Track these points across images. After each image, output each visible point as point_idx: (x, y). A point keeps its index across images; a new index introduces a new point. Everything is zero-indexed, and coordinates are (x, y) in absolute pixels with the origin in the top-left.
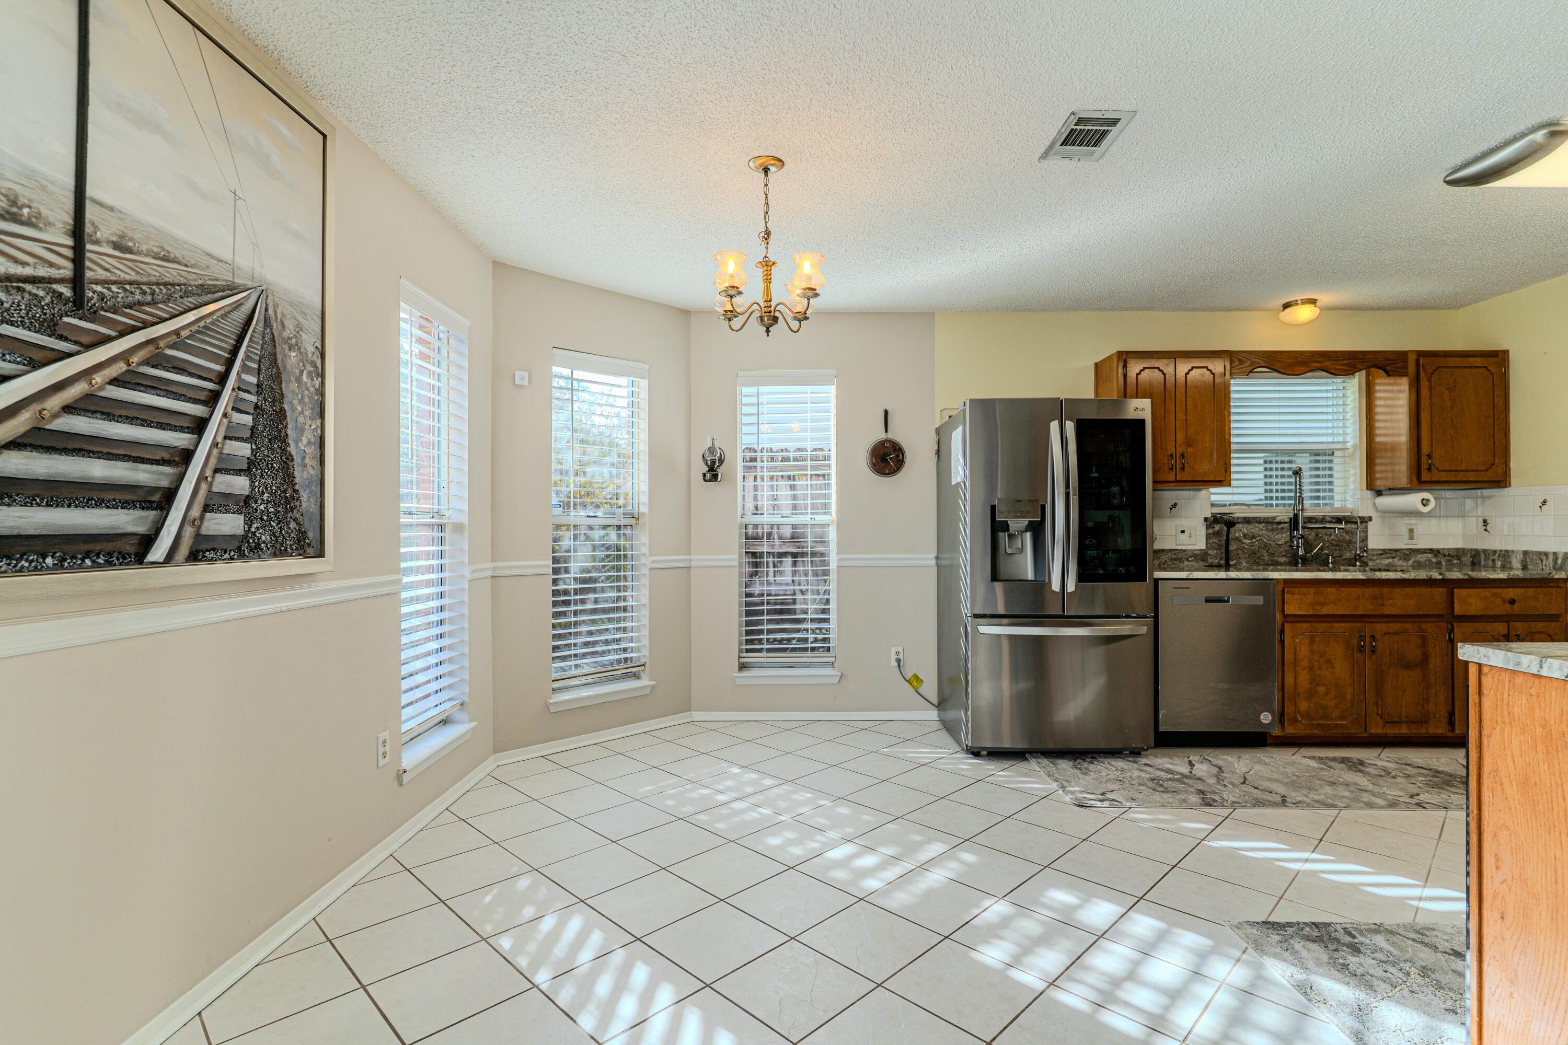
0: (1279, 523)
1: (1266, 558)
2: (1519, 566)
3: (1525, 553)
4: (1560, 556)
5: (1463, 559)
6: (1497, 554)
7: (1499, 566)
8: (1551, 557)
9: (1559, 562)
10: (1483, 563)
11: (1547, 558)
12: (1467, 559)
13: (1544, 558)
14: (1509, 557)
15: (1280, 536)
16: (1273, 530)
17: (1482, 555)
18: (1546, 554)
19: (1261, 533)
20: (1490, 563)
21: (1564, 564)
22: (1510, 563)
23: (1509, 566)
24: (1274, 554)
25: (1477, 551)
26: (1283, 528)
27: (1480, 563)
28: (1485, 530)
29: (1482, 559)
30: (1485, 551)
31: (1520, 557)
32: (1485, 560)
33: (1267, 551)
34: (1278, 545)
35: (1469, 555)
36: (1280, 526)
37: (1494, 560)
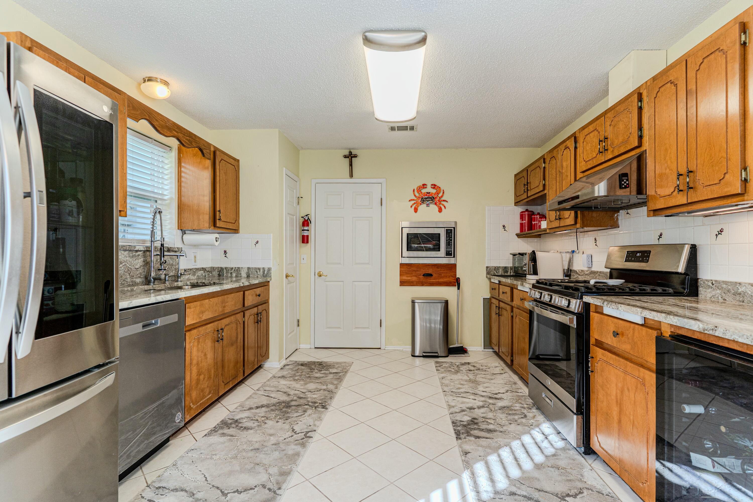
0: (137, 251)
1: (129, 280)
2: (245, 276)
3: (249, 268)
4: (266, 270)
5: (213, 273)
6: (233, 270)
7: (234, 276)
8: (262, 270)
9: (266, 272)
10: (225, 275)
11: (260, 271)
12: (216, 273)
13: (258, 271)
14: (240, 271)
15: (137, 261)
16: (133, 256)
17: (225, 270)
18: (259, 269)
19: (125, 259)
20: (229, 275)
21: (268, 273)
22: (240, 274)
23: (240, 276)
24: (133, 276)
25: (221, 268)
26: (139, 255)
27: (224, 275)
28: (225, 256)
29: (225, 273)
30: (226, 268)
31: (246, 270)
32: (226, 273)
33: (129, 274)
34: (136, 268)
35: (217, 270)
36: (137, 254)
37: (231, 273)
